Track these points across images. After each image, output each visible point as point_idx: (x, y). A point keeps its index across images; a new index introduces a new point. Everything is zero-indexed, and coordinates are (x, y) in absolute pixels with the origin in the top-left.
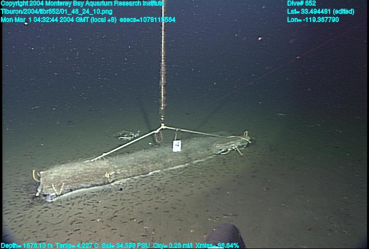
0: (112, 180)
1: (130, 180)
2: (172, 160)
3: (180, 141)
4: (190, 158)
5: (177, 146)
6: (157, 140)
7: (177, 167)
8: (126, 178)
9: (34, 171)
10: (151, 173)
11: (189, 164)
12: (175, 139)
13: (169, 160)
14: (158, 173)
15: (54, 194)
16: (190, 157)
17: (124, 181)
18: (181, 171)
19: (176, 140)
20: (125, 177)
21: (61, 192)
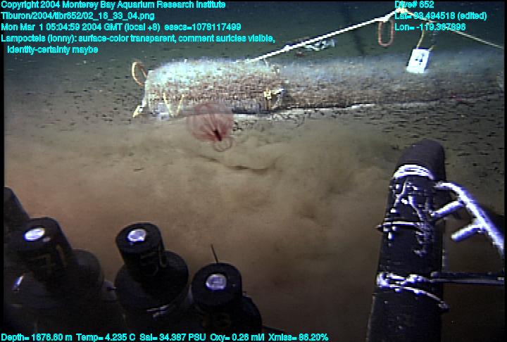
0: (275, 107)
1: (310, 114)
2: (404, 88)
3: (426, 53)
4: (443, 90)
5: (418, 61)
6: (380, 41)
7: (412, 105)
8: (304, 108)
9: (134, 64)
10: (354, 107)
11: (438, 102)
12: (418, 46)
13: (396, 88)
14: (369, 109)
15: (166, 113)
16: (442, 87)
17: (300, 111)
18: (418, 113)
19: (420, 48)
20: (303, 105)
21: (178, 111)
